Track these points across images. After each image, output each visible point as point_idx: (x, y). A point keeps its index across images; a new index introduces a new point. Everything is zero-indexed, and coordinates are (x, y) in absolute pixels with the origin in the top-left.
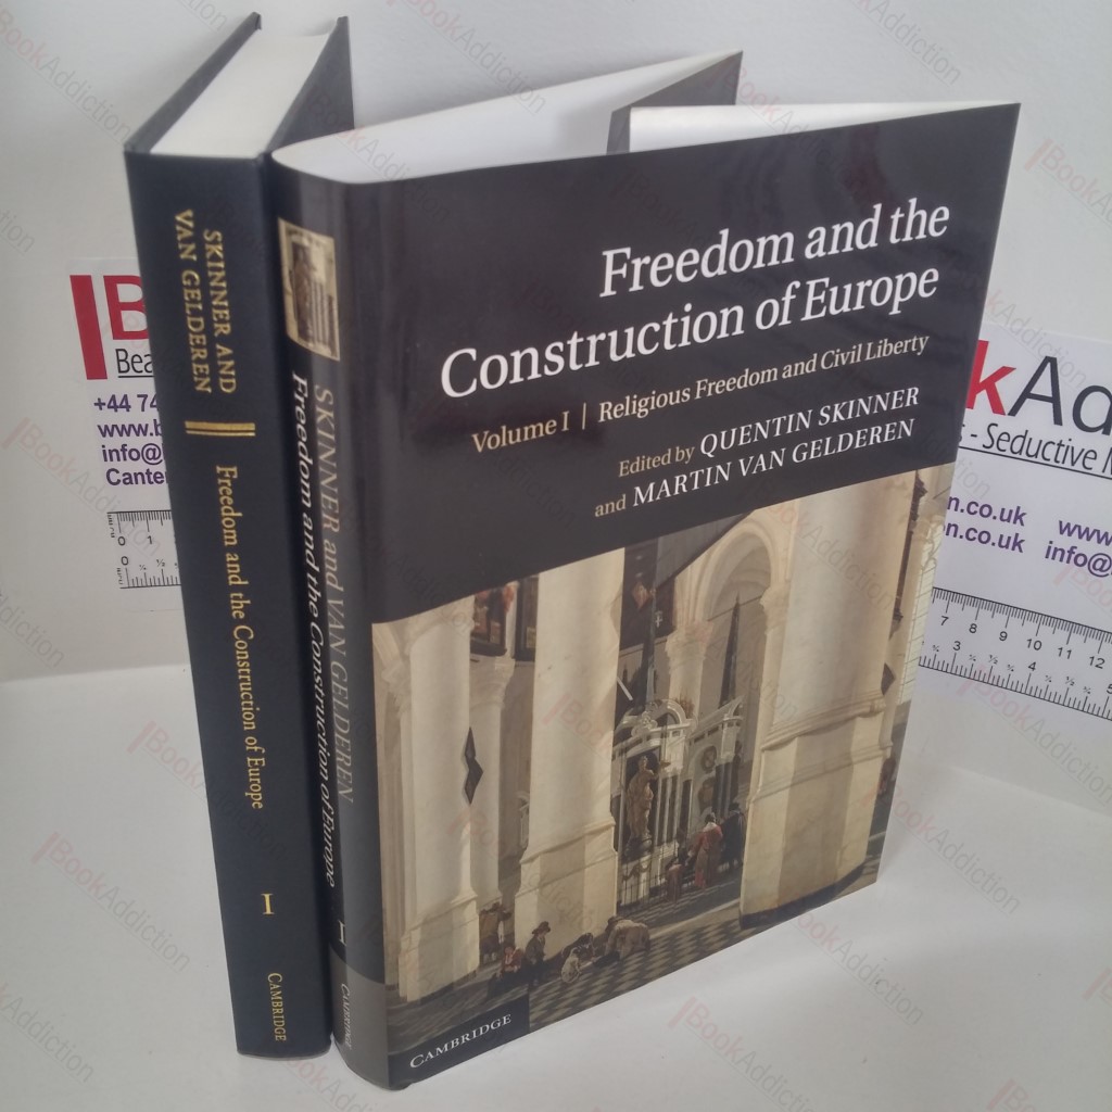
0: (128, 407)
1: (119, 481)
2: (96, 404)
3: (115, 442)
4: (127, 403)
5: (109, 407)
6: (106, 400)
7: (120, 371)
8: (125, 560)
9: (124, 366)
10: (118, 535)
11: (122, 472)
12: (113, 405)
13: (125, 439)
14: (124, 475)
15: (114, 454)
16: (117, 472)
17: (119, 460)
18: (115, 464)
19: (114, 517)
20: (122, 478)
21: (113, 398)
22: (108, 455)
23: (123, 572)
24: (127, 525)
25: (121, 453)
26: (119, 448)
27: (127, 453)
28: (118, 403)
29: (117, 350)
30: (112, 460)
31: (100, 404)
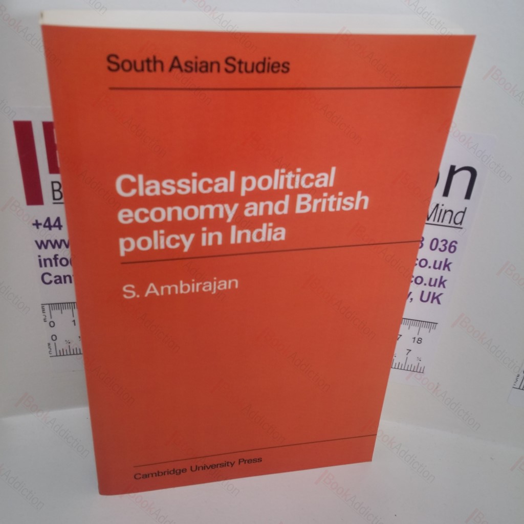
0: (60, 227)
1: (51, 282)
2: (34, 224)
3: (49, 253)
4: (59, 223)
5: (45, 226)
6: (42, 220)
7: (54, 199)
8: (54, 338)
9: (57, 195)
10: (49, 320)
11: (53, 275)
12: (48, 225)
13: (57, 251)
14: (55, 277)
15: (48, 262)
16: (50, 275)
17: (51, 265)
18: (48, 269)
19: (47, 307)
20: (53, 279)
21: (48, 220)
22: (42, 262)
23: (52, 346)
24: (56, 313)
25: (53, 262)
26: (52, 257)
27: (58, 261)
28: (52, 224)
29: (53, 183)
30: (46, 266)
31: (37, 224)
